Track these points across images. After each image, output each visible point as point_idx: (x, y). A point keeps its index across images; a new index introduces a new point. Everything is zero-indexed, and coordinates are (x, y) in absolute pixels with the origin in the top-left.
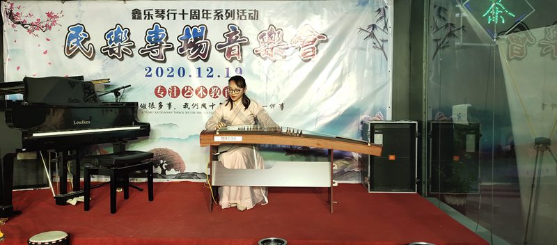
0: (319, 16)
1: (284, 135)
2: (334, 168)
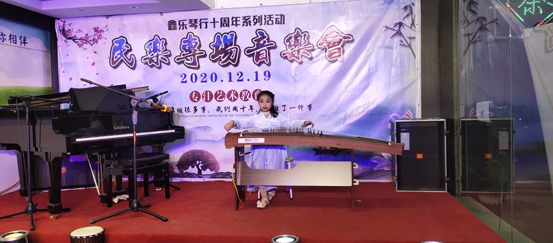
0: (344, 17)
1: (305, 136)
2: (354, 167)
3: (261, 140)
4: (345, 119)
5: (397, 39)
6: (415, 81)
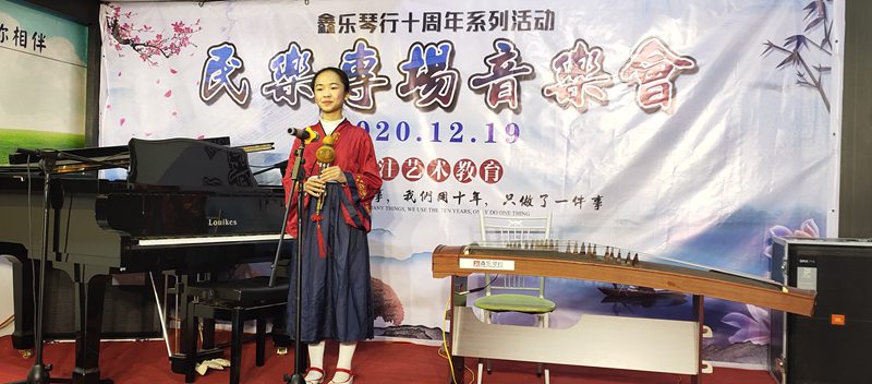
0: (679, 21)
1: (600, 261)
2: (704, 335)
3: (508, 265)
5: (792, 70)
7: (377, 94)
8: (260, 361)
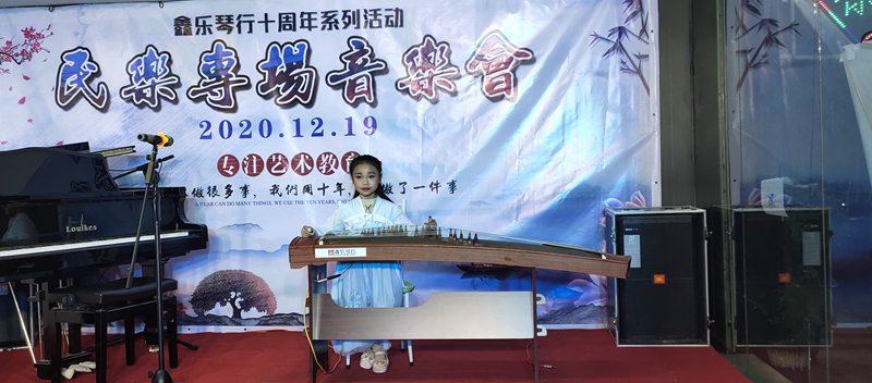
0: (517, 16)
1: (445, 243)
2: (538, 303)
3: (361, 252)
4: (519, 209)
5: (615, 58)
6: (649, 137)
7: (238, 94)
8: (131, 360)
